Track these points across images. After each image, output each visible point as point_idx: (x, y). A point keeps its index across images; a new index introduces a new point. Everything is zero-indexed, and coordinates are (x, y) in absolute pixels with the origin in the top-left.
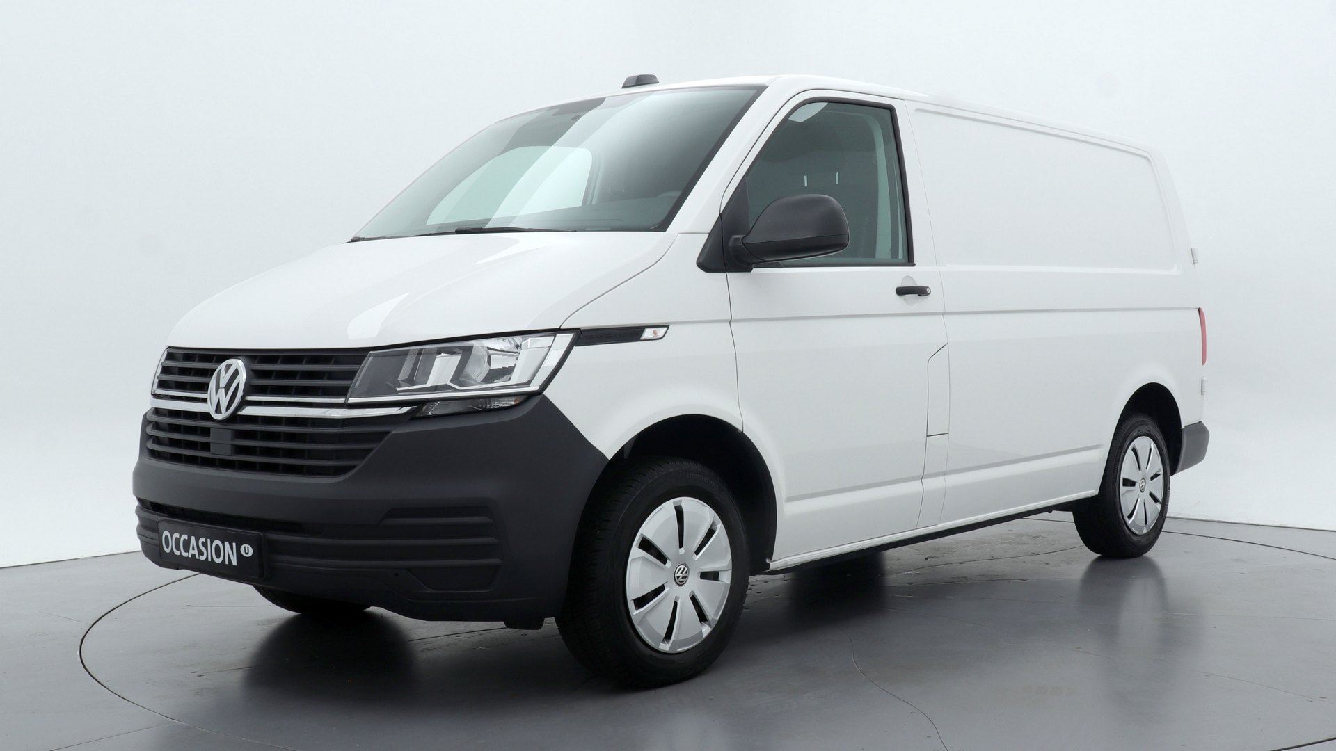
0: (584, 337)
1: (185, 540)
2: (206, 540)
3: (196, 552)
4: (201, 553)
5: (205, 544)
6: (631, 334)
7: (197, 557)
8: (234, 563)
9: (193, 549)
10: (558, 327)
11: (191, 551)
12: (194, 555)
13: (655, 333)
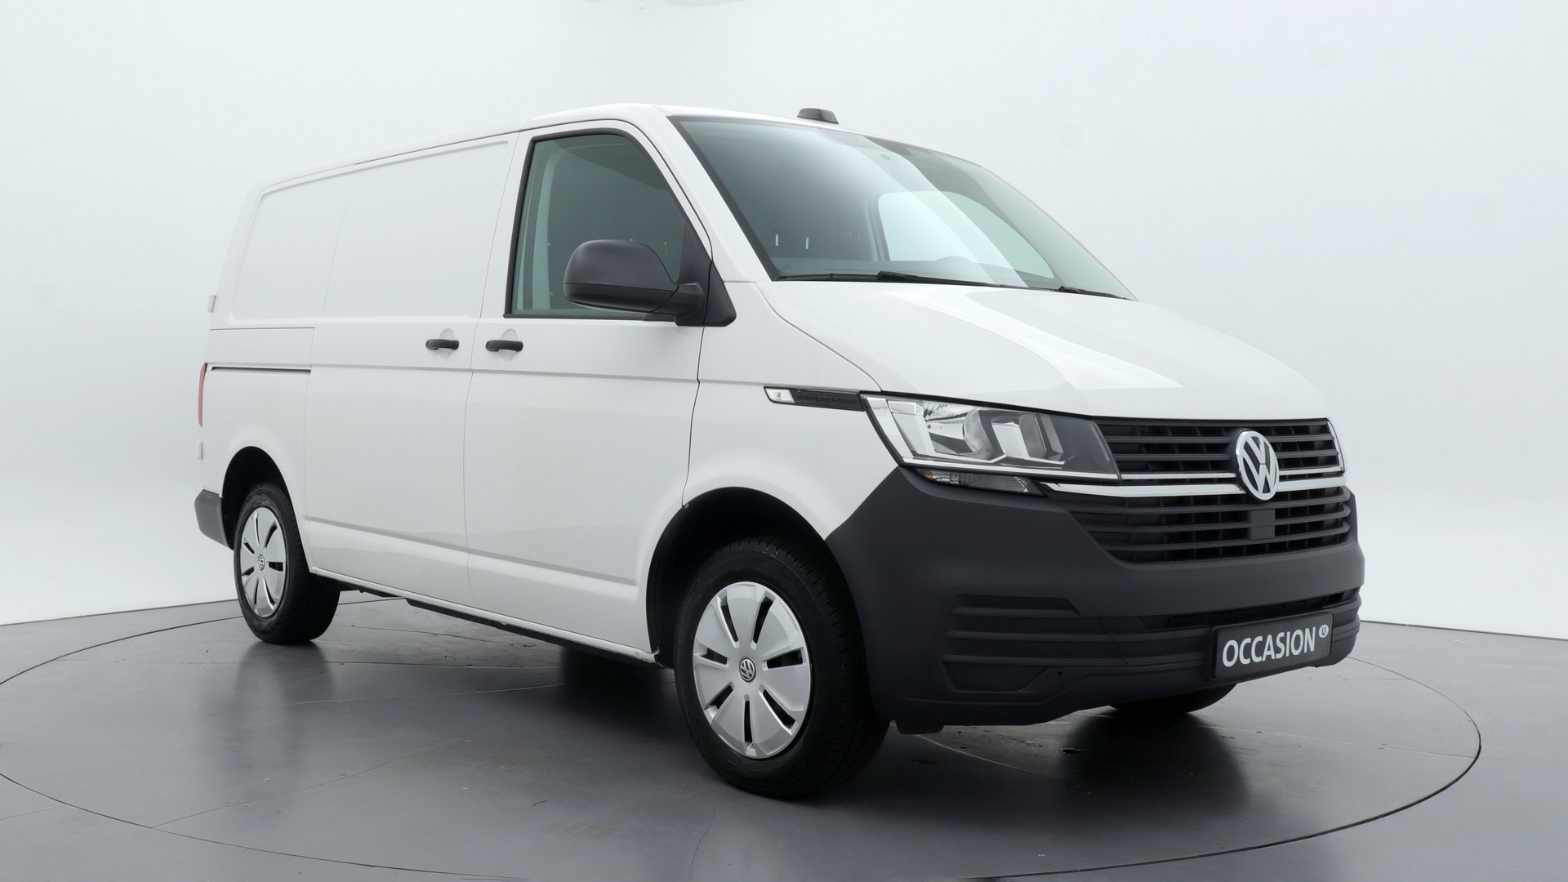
1: (1259, 643)
2: (1286, 635)
3: (1272, 653)
4: (1277, 650)
5: (1283, 640)
7: (1273, 657)
8: (1312, 649)
9: (1269, 649)
11: (1266, 653)
12: (1269, 657)
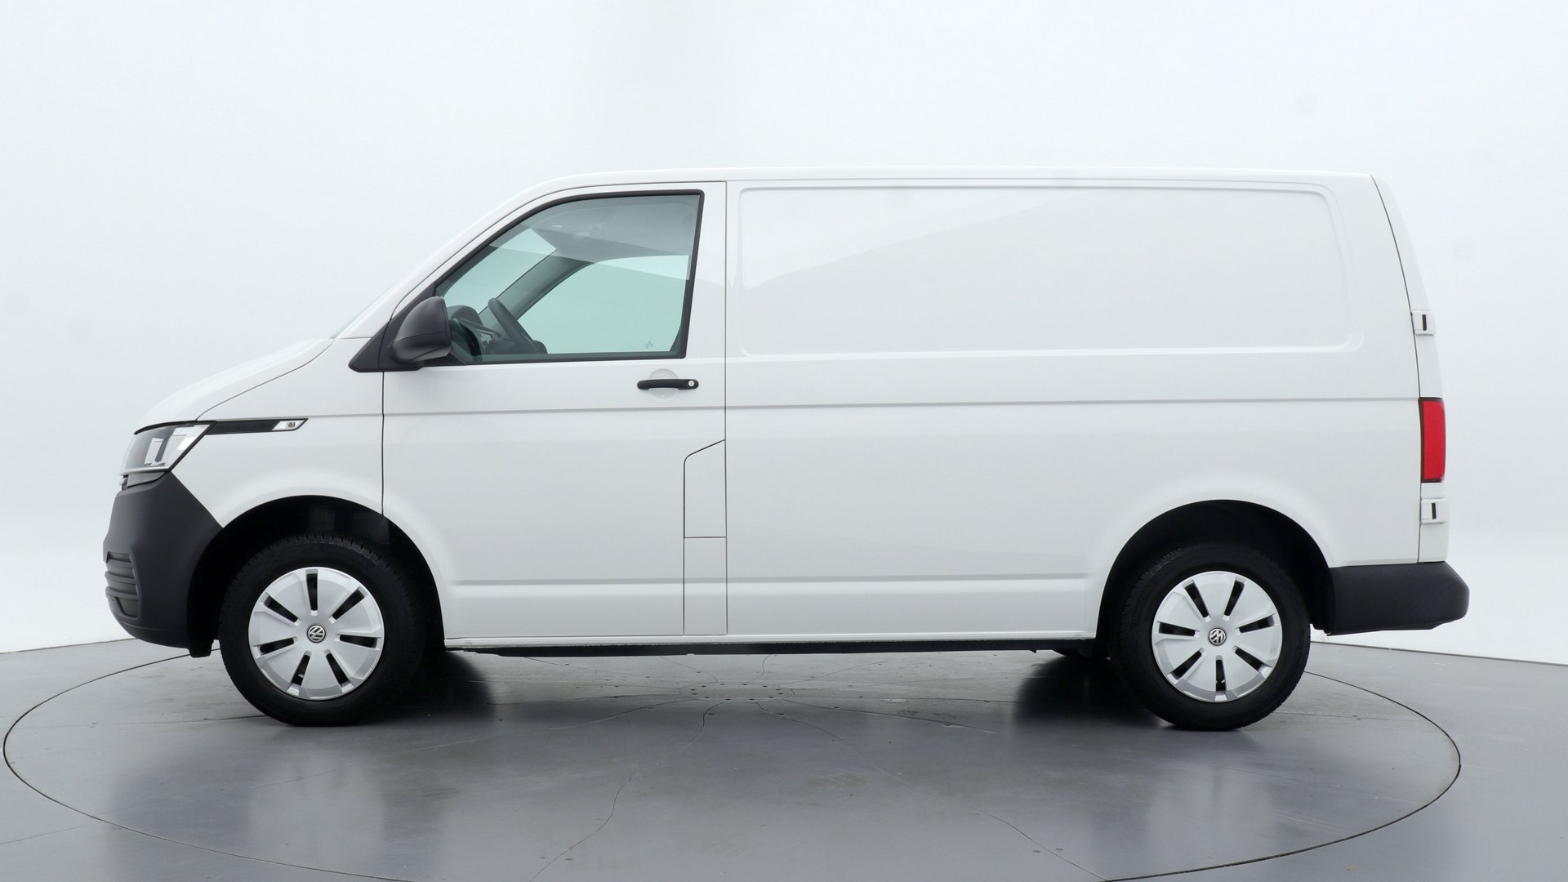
0: (217, 427)
6: (265, 425)
10: (194, 419)
13: (290, 425)
